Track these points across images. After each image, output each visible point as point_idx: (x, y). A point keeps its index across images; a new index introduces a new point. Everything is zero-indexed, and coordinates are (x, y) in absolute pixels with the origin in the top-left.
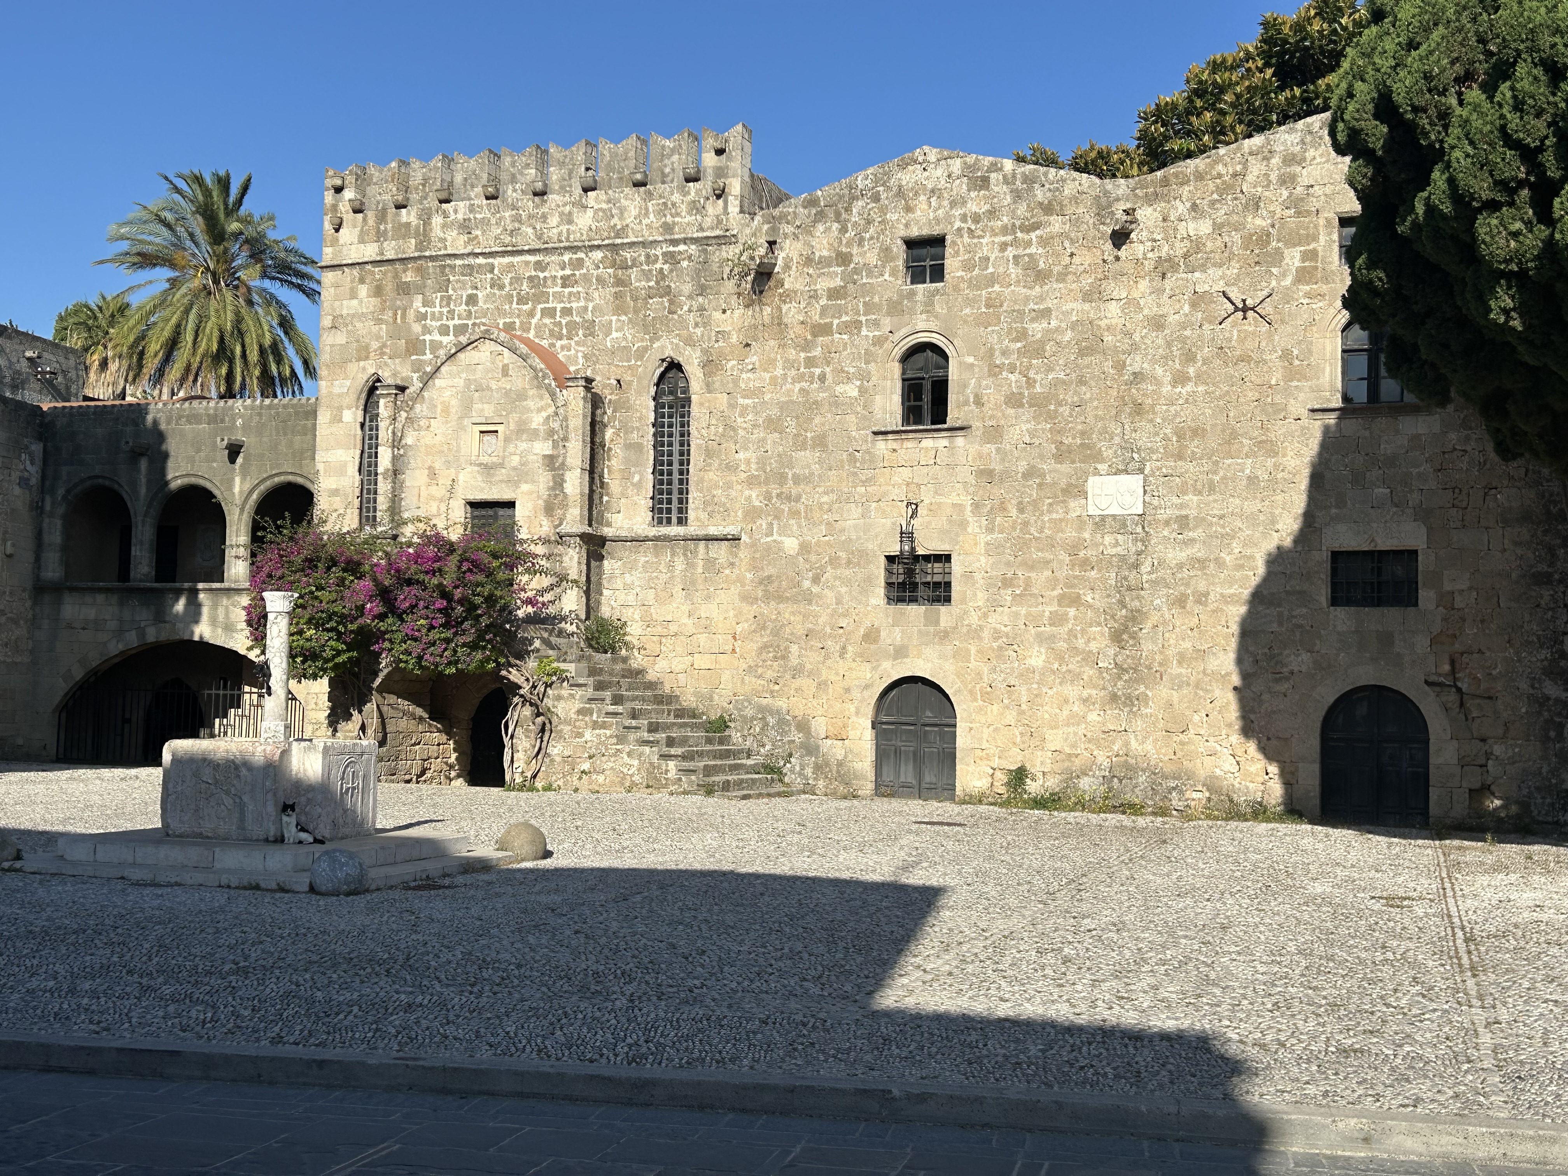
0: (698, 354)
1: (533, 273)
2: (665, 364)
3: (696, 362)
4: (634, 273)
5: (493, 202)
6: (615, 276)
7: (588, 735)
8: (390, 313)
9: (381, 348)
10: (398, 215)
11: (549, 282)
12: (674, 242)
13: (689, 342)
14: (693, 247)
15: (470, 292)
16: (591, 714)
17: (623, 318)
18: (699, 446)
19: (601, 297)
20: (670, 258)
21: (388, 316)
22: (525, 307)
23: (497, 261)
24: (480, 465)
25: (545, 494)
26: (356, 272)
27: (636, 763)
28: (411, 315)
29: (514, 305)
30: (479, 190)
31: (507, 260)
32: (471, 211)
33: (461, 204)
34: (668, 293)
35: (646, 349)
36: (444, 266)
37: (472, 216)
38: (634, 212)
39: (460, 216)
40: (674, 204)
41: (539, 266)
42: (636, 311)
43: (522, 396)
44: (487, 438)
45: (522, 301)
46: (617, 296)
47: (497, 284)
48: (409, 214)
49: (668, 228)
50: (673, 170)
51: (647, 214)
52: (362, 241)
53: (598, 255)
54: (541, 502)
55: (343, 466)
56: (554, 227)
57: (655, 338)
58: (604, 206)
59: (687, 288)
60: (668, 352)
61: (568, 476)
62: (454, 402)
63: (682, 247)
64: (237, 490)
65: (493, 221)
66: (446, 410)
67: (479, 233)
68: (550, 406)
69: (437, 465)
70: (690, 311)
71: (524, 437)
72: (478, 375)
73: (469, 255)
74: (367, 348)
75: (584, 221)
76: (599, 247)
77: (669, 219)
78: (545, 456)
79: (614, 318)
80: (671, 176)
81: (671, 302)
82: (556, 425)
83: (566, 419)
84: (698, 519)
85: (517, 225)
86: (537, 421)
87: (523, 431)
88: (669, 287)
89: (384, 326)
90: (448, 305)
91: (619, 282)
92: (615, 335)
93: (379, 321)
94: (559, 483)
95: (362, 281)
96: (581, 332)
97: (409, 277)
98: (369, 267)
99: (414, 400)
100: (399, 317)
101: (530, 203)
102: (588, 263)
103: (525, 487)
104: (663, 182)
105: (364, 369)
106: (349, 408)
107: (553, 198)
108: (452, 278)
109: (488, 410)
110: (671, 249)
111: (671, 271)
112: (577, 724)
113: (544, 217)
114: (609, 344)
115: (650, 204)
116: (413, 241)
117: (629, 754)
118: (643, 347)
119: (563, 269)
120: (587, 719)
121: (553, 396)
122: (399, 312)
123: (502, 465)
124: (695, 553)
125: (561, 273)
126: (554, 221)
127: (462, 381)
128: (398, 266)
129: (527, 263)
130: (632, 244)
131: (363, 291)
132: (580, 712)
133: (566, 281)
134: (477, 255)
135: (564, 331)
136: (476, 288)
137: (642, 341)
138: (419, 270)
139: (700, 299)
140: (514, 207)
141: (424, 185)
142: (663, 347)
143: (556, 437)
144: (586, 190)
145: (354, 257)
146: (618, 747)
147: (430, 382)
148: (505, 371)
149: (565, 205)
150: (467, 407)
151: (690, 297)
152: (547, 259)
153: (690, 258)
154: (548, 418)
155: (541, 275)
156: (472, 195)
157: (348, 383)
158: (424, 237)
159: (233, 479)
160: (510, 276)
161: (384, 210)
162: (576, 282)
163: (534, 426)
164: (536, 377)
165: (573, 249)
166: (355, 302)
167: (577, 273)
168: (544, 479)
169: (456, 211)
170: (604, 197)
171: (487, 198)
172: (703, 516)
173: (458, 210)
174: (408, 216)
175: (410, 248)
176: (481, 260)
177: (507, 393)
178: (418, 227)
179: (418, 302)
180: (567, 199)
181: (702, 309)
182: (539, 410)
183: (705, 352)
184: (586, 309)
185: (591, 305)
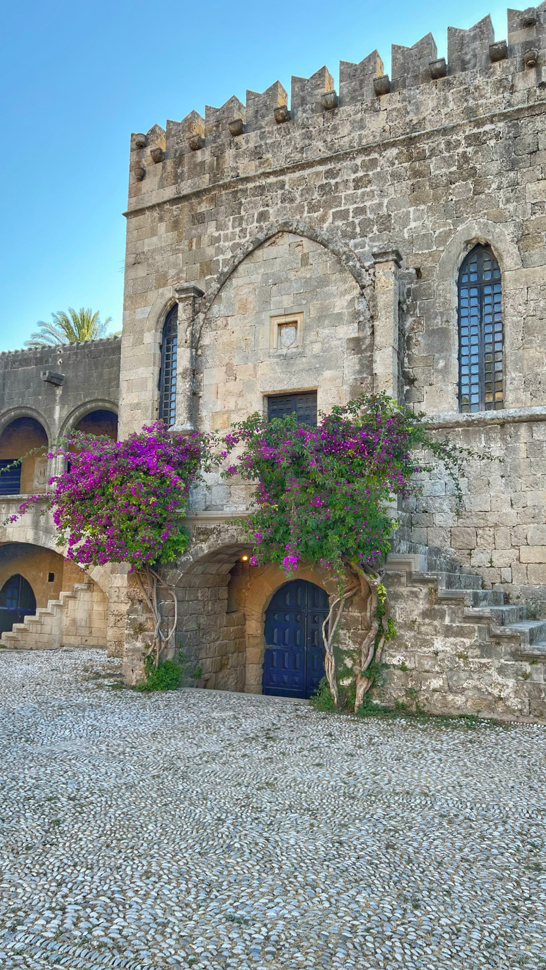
0: (512, 229)
1: (325, 181)
2: (470, 247)
3: (508, 238)
4: (433, 163)
5: (284, 125)
6: (412, 169)
7: (439, 643)
8: (186, 242)
9: (178, 274)
10: (193, 156)
11: (341, 187)
12: (479, 124)
13: (499, 219)
14: (501, 124)
15: (261, 209)
16: (442, 617)
17: (422, 207)
18: (515, 324)
19: (396, 191)
20: (476, 140)
21: (184, 245)
22: (316, 215)
23: (286, 178)
24: (279, 356)
25: (350, 377)
26: (156, 214)
27: (511, 682)
28: (205, 240)
29: (305, 214)
30: (271, 117)
31: (298, 174)
32: (261, 139)
33: (252, 134)
34: (473, 175)
35: (448, 234)
36: (237, 192)
37: (263, 143)
38: (431, 104)
39: (251, 145)
40: (477, 88)
41: (330, 174)
42: (436, 199)
43: (323, 282)
44: (284, 330)
45: (313, 208)
46: (415, 187)
47: (288, 199)
48: (203, 154)
49: (470, 112)
50: (475, 56)
51: (446, 104)
52: (161, 186)
53: (393, 152)
54: (345, 387)
55: (144, 381)
56: (346, 137)
57: (459, 220)
58: (399, 105)
59: (495, 167)
60: (476, 232)
61: (378, 356)
62: (251, 298)
63: (488, 127)
64: (57, 416)
65: (284, 142)
66: (244, 308)
67: (269, 156)
68: (354, 288)
69: (235, 362)
70: (499, 188)
71: (327, 322)
72: (276, 268)
73: (259, 177)
74: (165, 275)
75: (376, 124)
76: (393, 144)
77: (471, 103)
78: (350, 340)
79: (412, 209)
80: (472, 62)
81: (477, 183)
82: (361, 306)
83: (373, 298)
84: (517, 400)
85: (307, 142)
86: (340, 305)
87: (324, 316)
88: (473, 168)
89: (180, 255)
90: (240, 224)
91: (416, 174)
92: (413, 225)
93: (176, 251)
94: (367, 366)
95: (161, 219)
96: (375, 228)
97: (203, 208)
98: (167, 207)
99: (212, 301)
100: (194, 244)
101: (321, 119)
102: (382, 161)
103: (327, 374)
104: (464, 69)
105: (162, 295)
106: (149, 331)
107: (346, 110)
108: (243, 201)
109: (287, 301)
110: (476, 131)
111: (476, 152)
112: (423, 629)
113: (335, 129)
114: (406, 236)
115: (449, 94)
116: (207, 176)
117: (501, 670)
118: (445, 232)
119: (355, 172)
120: (436, 623)
121: (358, 277)
122: (195, 240)
123: (302, 355)
124: (516, 437)
125: (353, 176)
126: (344, 130)
127: (260, 277)
128: (194, 201)
129: (317, 174)
130: (430, 135)
131: (162, 227)
132: (425, 614)
133: (358, 184)
134: (267, 175)
135: (358, 230)
136: (267, 205)
137: (445, 225)
138: (213, 200)
139: (512, 174)
140: (304, 126)
141: (217, 126)
142: (469, 229)
143: (361, 319)
144: (378, 93)
145: (154, 201)
146: (484, 661)
147: (228, 283)
148: (305, 261)
149: (357, 113)
150: (265, 301)
151: (499, 174)
152: (339, 166)
153: (497, 136)
154: (352, 300)
155: (333, 182)
156: (263, 124)
157: (148, 309)
158: (217, 170)
159: (54, 408)
160: (300, 188)
161: (182, 155)
162: (370, 182)
163: (337, 310)
164: (339, 261)
165: (366, 150)
166: (155, 239)
167: (371, 173)
168: (350, 363)
169: (247, 142)
170: (399, 98)
171: (278, 122)
172: (525, 396)
173: (249, 140)
174: (204, 156)
175: (205, 181)
176: (272, 179)
177: (307, 282)
178: (212, 163)
179: (211, 229)
180: (359, 107)
181: (514, 184)
182: (343, 294)
183: (519, 226)
184: (380, 205)
185: (386, 201)
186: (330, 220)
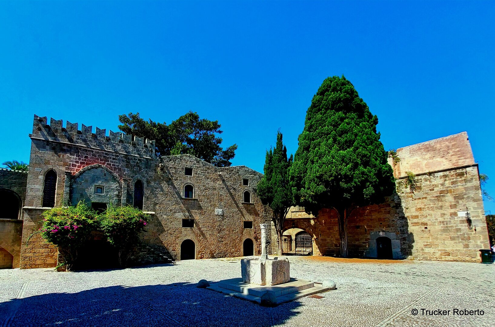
0: (146, 179)
1: (105, 155)
2: (138, 180)
3: (145, 181)
4: (131, 161)
10: (62, 132)
11: (109, 158)
13: (144, 176)
14: (145, 159)
15: (86, 155)
17: (128, 169)
19: (123, 164)
21: (57, 155)
22: (102, 162)
23: (94, 150)
26: (45, 143)
28: (66, 156)
29: (99, 161)
30: (90, 134)
31: (97, 151)
32: (86, 138)
33: (84, 135)
35: (133, 176)
36: (78, 148)
38: (131, 149)
40: (140, 150)
41: (107, 154)
42: (131, 169)
44: (99, 189)
45: (101, 160)
46: (127, 164)
47: (94, 155)
51: (134, 151)
52: (48, 135)
53: (122, 155)
55: (38, 190)
56: (111, 147)
57: (136, 174)
58: (124, 146)
59: (143, 167)
60: (139, 178)
62: (89, 179)
63: (142, 159)
65: (93, 142)
66: (87, 181)
67: (89, 143)
70: (144, 171)
72: (97, 175)
73: (86, 147)
74: (49, 161)
75: (119, 148)
77: (139, 153)
78: (116, 195)
79: (126, 169)
80: (140, 145)
81: (140, 168)
82: (119, 188)
85: (100, 144)
86: (114, 187)
88: (139, 165)
89: (56, 158)
90: (79, 157)
91: (127, 162)
93: (54, 156)
94: (120, 201)
95: (47, 145)
97: (66, 148)
98: (50, 142)
101: (104, 141)
102: (120, 156)
103: (110, 200)
104: (138, 146)
105: (49, 167)
106: (41, 175)
107: (112, 142)
108: (80, 151)
109: (100, 183)
110: (140, 158)
111: (140, 163)
113: (108, 144)
115: (135, 149)
116: (67, 140)
121: (118, 182)
122: (62, 155)
125: (112, 157)
127: (92, 175)
128: (61, 144)
129: (104, 153)
130: (131, 155)
131: (49, 148)
133: (113, 159)
134: (88, 148)
135: (113, 169)
136: (88, 155)
137: (133, 174)
138: (69, 147)
139: (146, 169)
140: (100, 140)
141: (71, 128)
144: (119, 142)
145: (45, 139)
148: (105, 175)
149: (114, 144)
150: (93, 181)
151: (144, 168)
152: (109, 153)
153: (144, 161)
154: (117, 187)
155: (107, 156)
156: (87, 134)
157: (41, 169)
160: (98, 154)
161: (57, 130)
162: (117, 160)
166: (45, 150)
167: (117, 158)
168: (116, 199)
169: (82, 137)
172: (146, 210)
174: (66, 134)
179: (68, 154)
180: (114, 142)
181: (146, 171)
184: (119, 165)
185: (120, 165)
186: (106, 164)
